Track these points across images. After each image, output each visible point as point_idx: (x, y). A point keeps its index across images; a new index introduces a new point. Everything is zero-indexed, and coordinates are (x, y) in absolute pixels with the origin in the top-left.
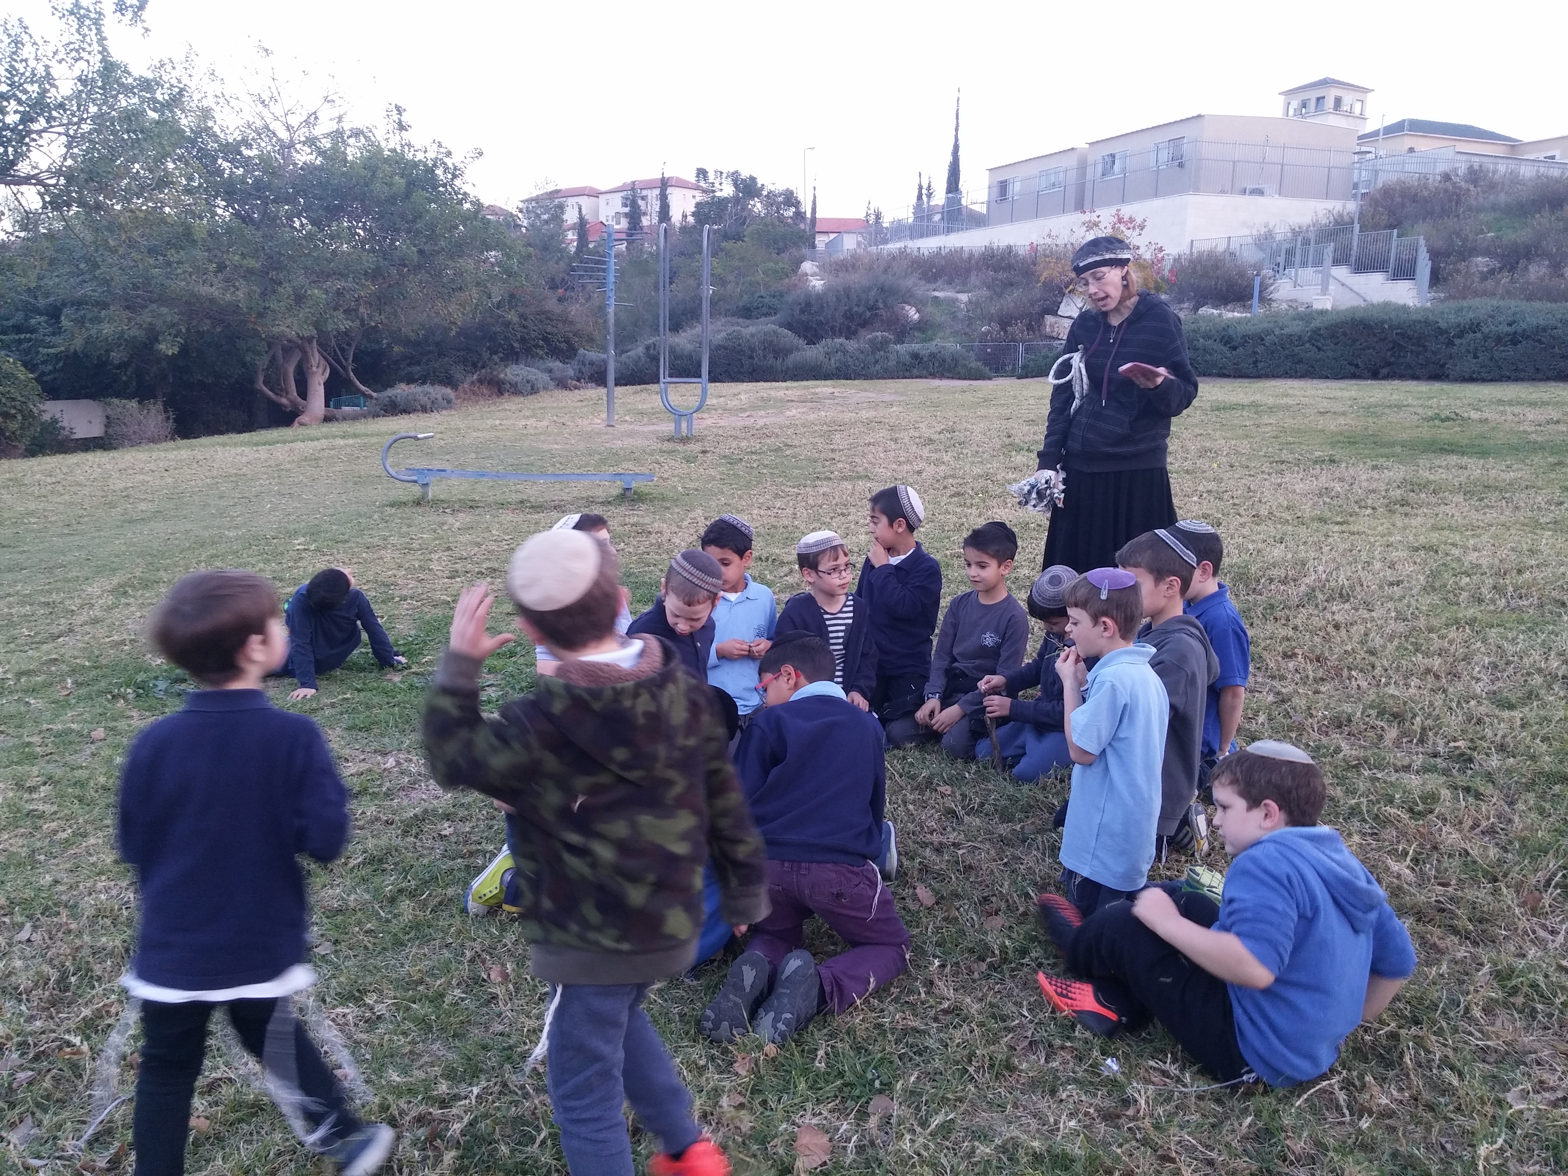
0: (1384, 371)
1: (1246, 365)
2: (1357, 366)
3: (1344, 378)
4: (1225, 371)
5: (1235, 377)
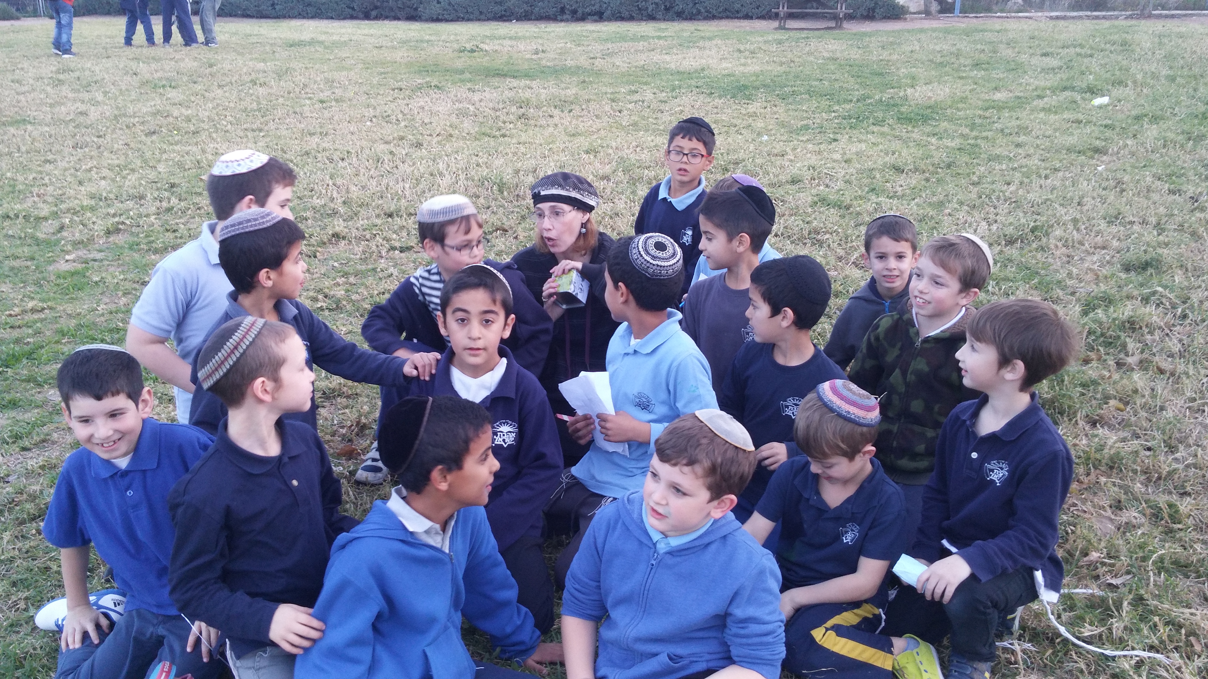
1: (265, 8)
4: (249, 13)
5: (257, 18)
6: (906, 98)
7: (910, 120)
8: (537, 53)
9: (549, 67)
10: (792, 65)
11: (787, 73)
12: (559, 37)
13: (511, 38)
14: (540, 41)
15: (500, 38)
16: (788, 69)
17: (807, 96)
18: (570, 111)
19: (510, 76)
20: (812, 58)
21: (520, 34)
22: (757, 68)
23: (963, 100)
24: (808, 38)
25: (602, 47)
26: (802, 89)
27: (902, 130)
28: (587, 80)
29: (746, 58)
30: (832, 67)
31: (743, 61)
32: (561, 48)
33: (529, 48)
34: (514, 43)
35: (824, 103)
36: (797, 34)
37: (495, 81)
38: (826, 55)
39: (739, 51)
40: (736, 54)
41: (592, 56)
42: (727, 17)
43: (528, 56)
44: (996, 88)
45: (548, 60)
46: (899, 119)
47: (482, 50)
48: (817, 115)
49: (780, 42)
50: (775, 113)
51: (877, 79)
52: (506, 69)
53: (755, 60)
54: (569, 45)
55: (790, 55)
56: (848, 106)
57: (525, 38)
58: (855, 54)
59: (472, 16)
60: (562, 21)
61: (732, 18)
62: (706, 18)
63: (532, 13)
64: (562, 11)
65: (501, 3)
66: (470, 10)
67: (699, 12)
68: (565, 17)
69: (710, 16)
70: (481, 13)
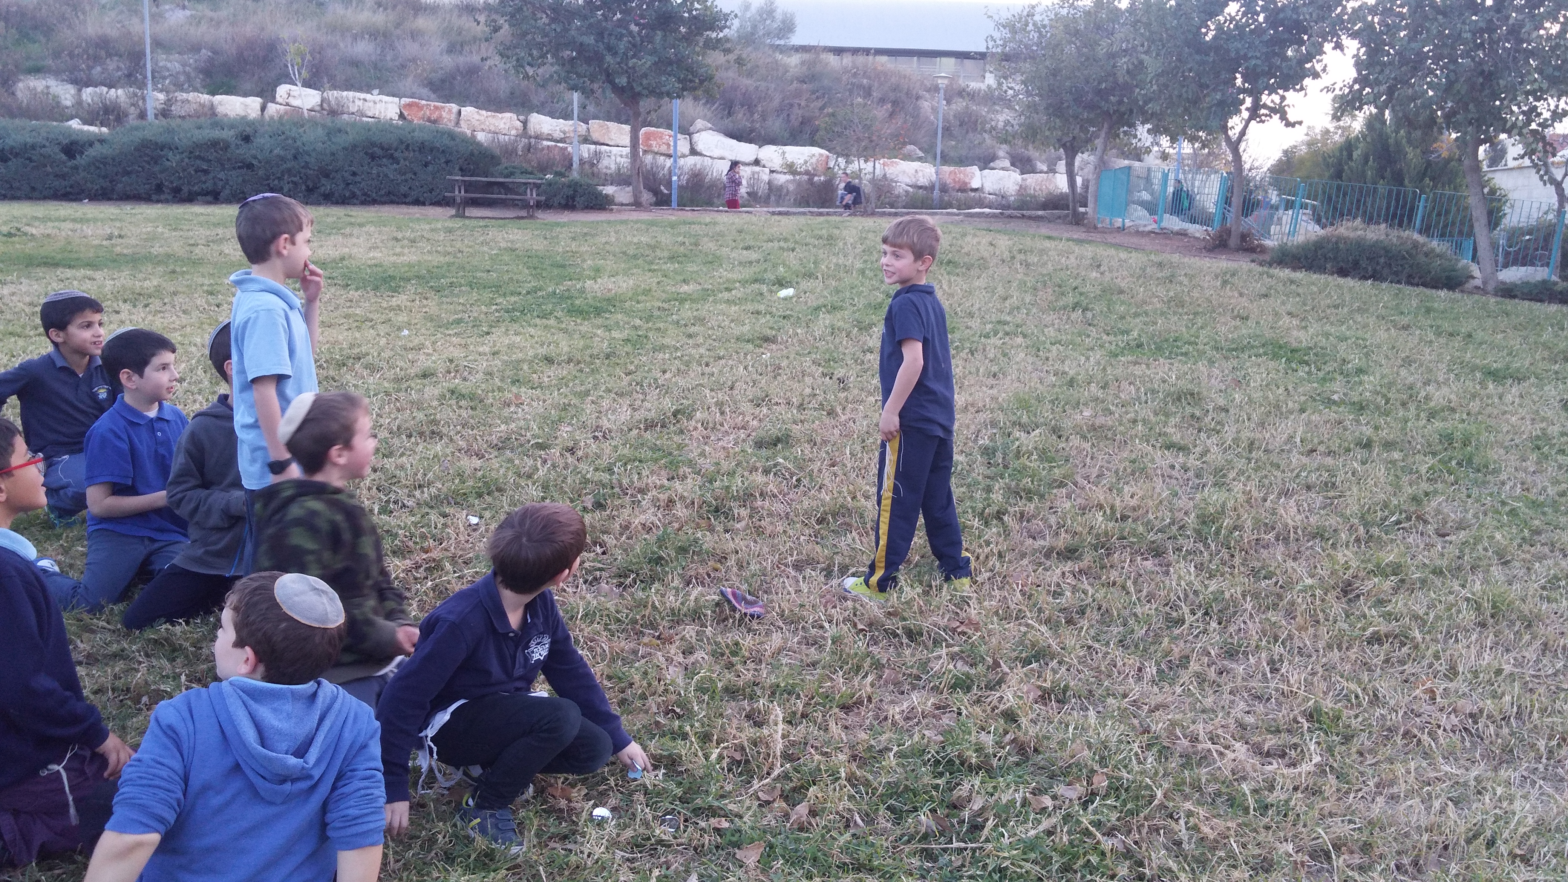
6: (582, 291)
7: (581, 313)
8: (110, 237)
9: (125, 255)
10: (460, 255)
11: (449, 264)
12: (147, 220)
13: (74, 220)
14: (118, 224)
15: (58, 219)
16: (452, 260)
17: (468, 288)
18: (146, 306)
19: (64, 266)
20: (485, 249)
21: (90, 216)
22: (414, 258)
23: (647, 292)
24: (486, 226)
25: (208, 233)
26: (463, 281)
27: (569, 323)
28: (178, 269)
29: (402, 247)
30: (506, 258)
31: (398, 250)
32: (148, 233)
33: (100, 232)
34: (78, 226)
35: (487, 295)
36: (474, 223)
37: (40, 272)
38: (503, 245)
39: (397, 239)
40: (391, 244)
41: (192, 242)
42: (392, 202)
43: (96, 242)
44: (684, 281)
45: (127, 247)
46: (569, 311)
47: (26, 234)
48: (475, 308)
49: (450, 231)
50: (425, 306)
51: (556, 271)
52: (59, 256)
53: (413, 250)
54: (160, 230)
55: (458, 245)
56: (513, 299)
57: (95, 220)
58: (539, 245)
59: (18, 194)
60: (158, 201)
61: (398, 203)
62: (364, 203)
63: (113, 190)
64: (159, 188)
65: (63, 176)
66: (16, 184)
67: (354, 196)
68: (162, 197)
69: (368, 200)
70: (33, 189)
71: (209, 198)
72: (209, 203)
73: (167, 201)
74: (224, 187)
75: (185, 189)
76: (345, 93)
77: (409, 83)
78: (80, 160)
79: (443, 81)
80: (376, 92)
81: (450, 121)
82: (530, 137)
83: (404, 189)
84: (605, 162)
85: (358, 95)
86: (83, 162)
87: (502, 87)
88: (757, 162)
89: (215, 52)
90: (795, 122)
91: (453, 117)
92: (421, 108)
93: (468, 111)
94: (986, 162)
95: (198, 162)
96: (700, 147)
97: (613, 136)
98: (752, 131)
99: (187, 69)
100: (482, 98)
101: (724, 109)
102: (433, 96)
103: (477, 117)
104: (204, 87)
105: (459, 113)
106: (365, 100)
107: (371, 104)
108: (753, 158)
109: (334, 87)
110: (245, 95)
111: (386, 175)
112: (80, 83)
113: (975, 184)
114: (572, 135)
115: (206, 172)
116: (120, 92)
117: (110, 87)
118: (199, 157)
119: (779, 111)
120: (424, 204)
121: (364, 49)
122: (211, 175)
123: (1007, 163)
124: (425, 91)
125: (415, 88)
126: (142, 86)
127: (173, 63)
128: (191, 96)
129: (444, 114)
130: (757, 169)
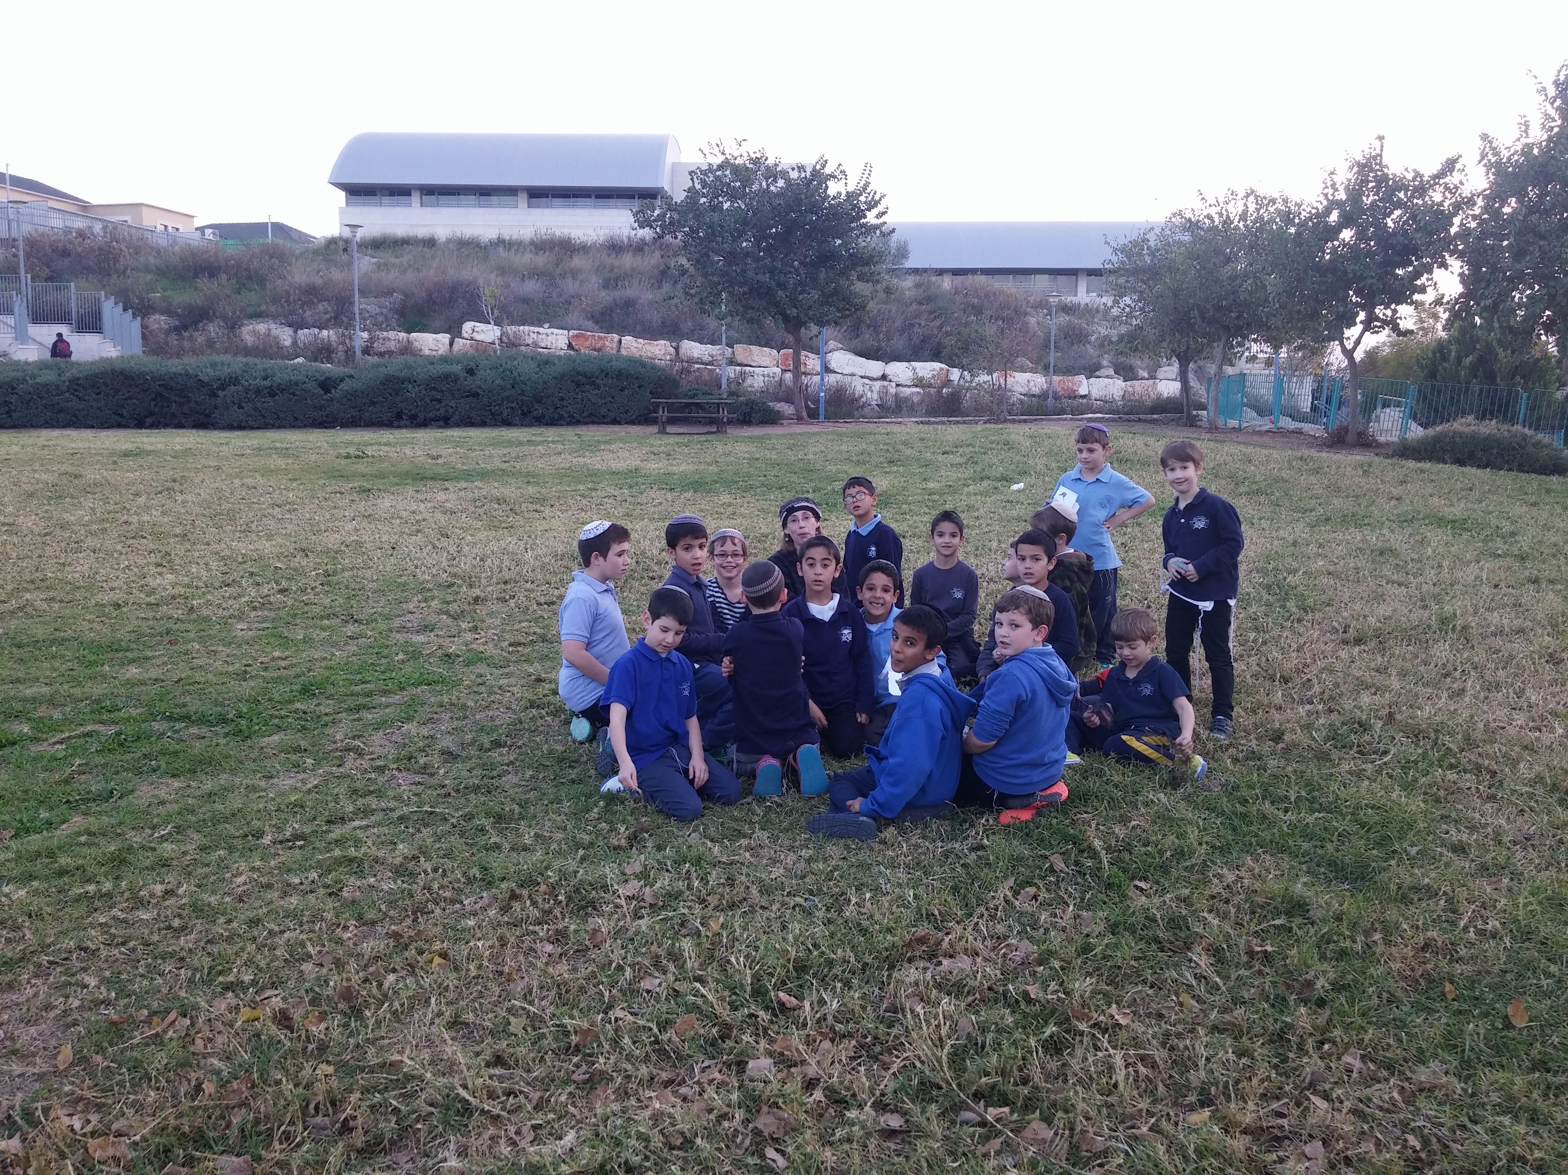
0: (149, 420)
2: (121, 416)
3: (110, 427)
42: (593, 423)
59: (284, 423)
60: (399, 427)
61: (598, 423)
62: (569, 424)
63: (361, 418)
64: (399, 416)
65: (321, 408)
66: (282, 415)
67: (561, 417)
68: (402, 423)
69: (574, 421)
70: (296, 419)
71: (441, 423)
72: (441, 427)
73: (406, 427)
74: (454, 413)
75: (422, 416)
76: (521, 328)
77: (573, 317)
78: (335, 393)
79: (603, 314)
80: (547, 325)
81: (612, 348)
82: (683, 361)
83: (603, 411)
84: (749, 381)
85: (532, 328)
86: (337, 395)
87: (655, 318)
88: (884, 377)
89: (406, 296)
90: (916, 340)
91: (615, 345)
92: (587, 339)
93: (627, 340)
94: (1092, 371)
95: (433, 392)
96: (833, 365)
97: (756, 358)
98: (879, 349)
99: (385, 311)
100: (638, 328)
101: (853, 331)
102: (596, 327)
103: (635, 345)
104: (399, 326)
105: (620, 341)
106: (538, 333)
107: (544, 336)
108: (880, 374)
109: (512, 323)
110: (436, 332)
111: (589, 400)
112: (297, 326)
113: (1083, 391)
114: (719, 358)
115: (439, 401)
116: (331, 332)
117: (321, 328)
118: (434, 389)
119: (902, 331)
120: (619, 423)
121: (531, 287)
122: (443, 404)
123: (1111, 372)
124: (590, 324)
125: (581, 321)
126: (349, 326)
127: (371, 305)
128: (392, 334)
129: (607, 343)
130: (886, 383)
